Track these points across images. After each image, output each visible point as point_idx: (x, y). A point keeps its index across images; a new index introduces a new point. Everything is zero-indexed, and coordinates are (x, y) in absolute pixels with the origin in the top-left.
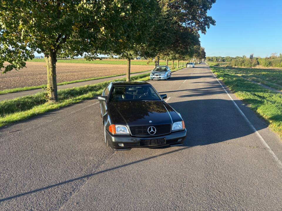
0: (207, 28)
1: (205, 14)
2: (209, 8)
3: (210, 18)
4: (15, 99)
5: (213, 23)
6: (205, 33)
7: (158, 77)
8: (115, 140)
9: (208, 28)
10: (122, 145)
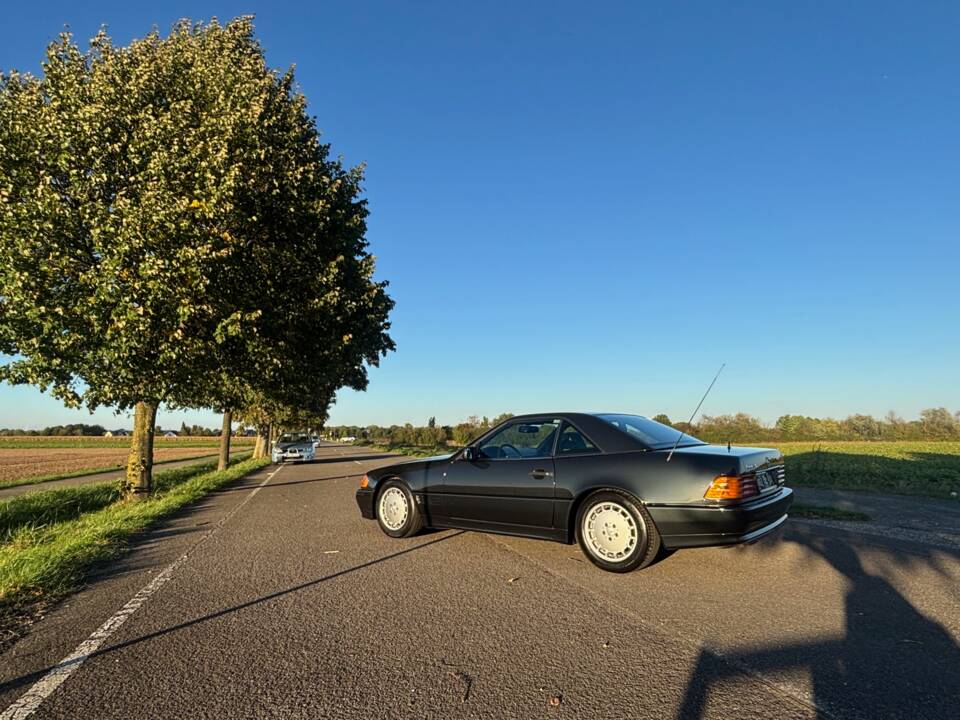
0: (380, 355)
4: (99, 484)
5: (391, 345)
6: (377, 365)
7: (297, 455)
9: (385, 355)
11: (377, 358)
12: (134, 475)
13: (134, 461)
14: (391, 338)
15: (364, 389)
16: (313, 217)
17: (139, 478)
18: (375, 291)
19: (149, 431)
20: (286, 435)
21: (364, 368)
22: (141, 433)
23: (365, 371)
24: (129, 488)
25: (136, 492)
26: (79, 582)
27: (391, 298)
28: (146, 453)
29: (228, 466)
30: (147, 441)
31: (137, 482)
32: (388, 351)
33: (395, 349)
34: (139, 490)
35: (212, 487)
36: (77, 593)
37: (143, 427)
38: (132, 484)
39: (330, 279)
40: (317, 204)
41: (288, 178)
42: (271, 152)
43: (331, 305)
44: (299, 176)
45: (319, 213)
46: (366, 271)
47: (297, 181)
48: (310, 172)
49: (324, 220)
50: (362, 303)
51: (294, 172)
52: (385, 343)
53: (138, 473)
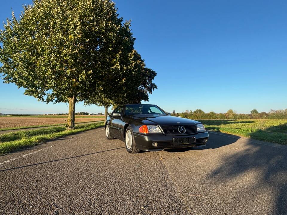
0: (152, 90)
1: (151, 82)
2: (153, 78)
3: (154, 85)
5: (156, 87)
6: (151, 93)
8: (148, 139)
9: (154, 90)
10: (156, 145)
11: (151, 91)
12: (69, 123)
13: (69, 119)
14: (156, 85)
16: (111, 39)
17: (71, 124)
18: (134, 64)
19: (73, 110)
21: (148, 94)
23: (148, 96)
24: (68, 127)
25: (70, 128)
27: (156, 72)
28: (72, 116)
30: (72, 113)
31: (70, 125)
32: (155, 89)
33: (157, 88)
37: (71, 109)
38: (69, 126)
39: (118, 60)
40: (111, 34)
41: (101, 26)
42: (95, 17)
43: (117, 68)
44: (105, 25)
45: (112, 37)
46: (131, 57)
47: (104, 27)
48: (109, 24)
49: (115, 40)
50: (129, 68)
51: (103, 23)
52: (154, 86)
53: (70, 122)
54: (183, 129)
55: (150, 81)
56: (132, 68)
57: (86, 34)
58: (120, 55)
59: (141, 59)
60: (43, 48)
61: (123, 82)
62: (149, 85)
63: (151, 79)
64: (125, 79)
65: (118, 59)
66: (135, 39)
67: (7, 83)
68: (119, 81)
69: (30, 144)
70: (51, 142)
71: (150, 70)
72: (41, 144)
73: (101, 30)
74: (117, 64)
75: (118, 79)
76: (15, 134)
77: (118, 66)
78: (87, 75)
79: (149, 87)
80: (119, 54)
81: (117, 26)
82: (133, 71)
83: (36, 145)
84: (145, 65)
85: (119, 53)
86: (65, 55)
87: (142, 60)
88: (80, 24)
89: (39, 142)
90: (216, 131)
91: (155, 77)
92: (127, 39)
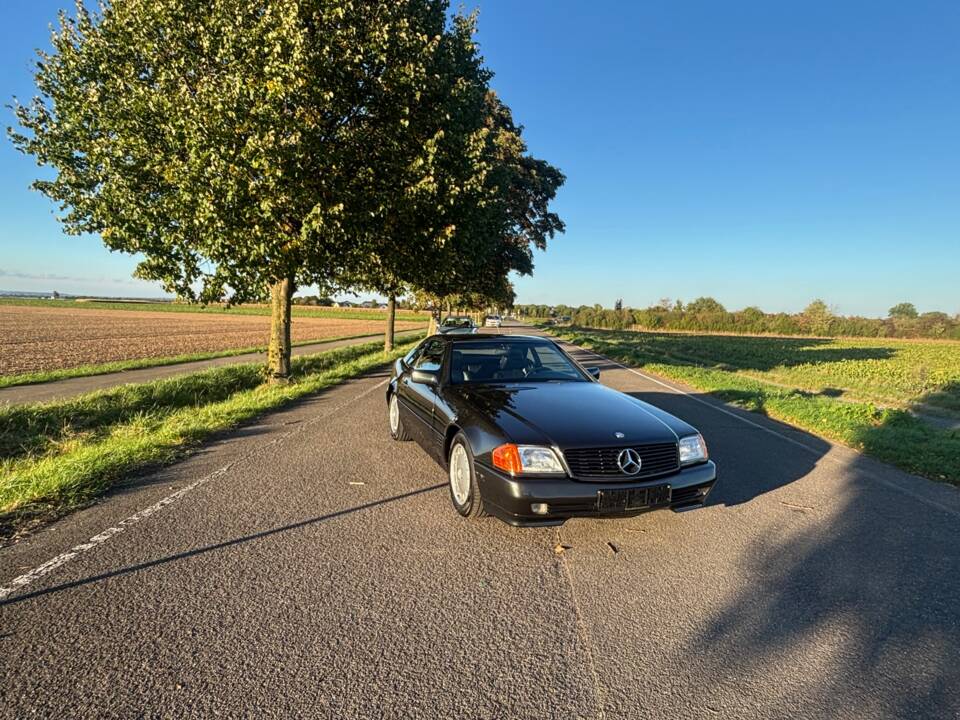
0: (548, 237)
1: (545, 207)
2: (552, 195)
3: (555, 218)
5: (560, 226)
6: (543, 248)
8: (521, 492)
9: (552, 237)
10: (543, 509)
11: (544, 241)
12: (274, 362)
13: (274, 348)
14: (560, 218)
15: (530, 273)
16: (407, 87)
17: (278, 364)
18: (485, 172)
19: (284, 321)
20: (449, 320)
21: (530, 252)
22: (278, 322)
23: (532, 256)
24: (270, 373)
25: (276, 378)
26: (99, 496)
27: (561, 172)
28: (283, 341)
29: (393, 348)
30: (283, 331)
31: (277, 369)
32: (557, 232)
33: (563, 231)
34: (279, 376)
35: (352, 373)
36: (82, 509)
37: (279, 317)
38: (272, 370)
39: (430, 161)
40: (409, 69)
41: (375, 41)
42: (352, 8)
43: (427, 192)
44: (386, 36)
45: (412, 80)
46: (475, 149)
47: (385, 43)
48: (401, 29)
49: (421, 89)
50: (469, 187)
51: (381, 31)
52: (553, 224)
53: (277, 360)
54: (634, 458)
55: (541, 205)
56: (479, 189)
57: (321, 73)
58: (439, 142)
59: (511, 124)
60: (181, 127)
61: (446, 237)
62: (538, 218)
63: (546, 199)
64: (454, 227)
65: (431, 158)
66: (491, 74)
67: (73, 234)
68: (432, 235)
69: (160, 457)
70: (221, 447)
71: (540, 165)
72: (191, 455)
73: (376, 56)
74: (426, 180)
75: (431, 230)
76: (109, 398)
77: (428, 184)
78: (329, 220)
79: (536, 226)
80: (434, 141)
81: (431, 38)
82: (481, 195)
83: (180, 459)
84: (523, 149)
85: (436, 136)
86: (254, 154)
87: (516, 126)
88: (302, 41)
89: (187, 445)
90: (753, 411)
91: (559, 191)
92: (462, 83)
